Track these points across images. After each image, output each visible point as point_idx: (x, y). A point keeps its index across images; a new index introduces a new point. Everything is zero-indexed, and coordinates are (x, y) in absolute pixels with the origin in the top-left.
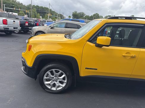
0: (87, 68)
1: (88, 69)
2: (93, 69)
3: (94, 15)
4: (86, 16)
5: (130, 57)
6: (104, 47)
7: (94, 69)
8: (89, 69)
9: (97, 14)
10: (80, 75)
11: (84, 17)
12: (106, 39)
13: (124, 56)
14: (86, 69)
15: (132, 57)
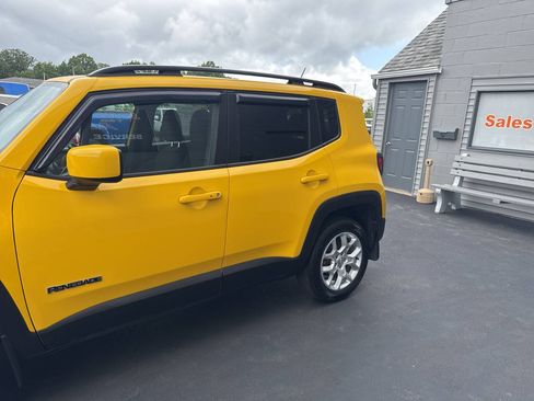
0: (56, 289)
1: (63, 287)
2: (82, 283)
3: (74, 61)
4: (39, 65)
5: (204, 204)
6: (103, 186)
7: (89, 282)
8: (67, 290)
9: (84, 56)
10: (31, 329)
11: (30, 68)
12: (103, 153)
13: (186, 204)
14: (54, 293)
15: (212, 201)
